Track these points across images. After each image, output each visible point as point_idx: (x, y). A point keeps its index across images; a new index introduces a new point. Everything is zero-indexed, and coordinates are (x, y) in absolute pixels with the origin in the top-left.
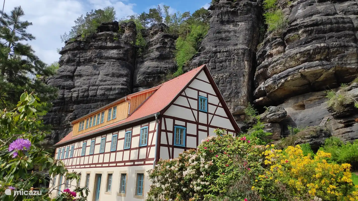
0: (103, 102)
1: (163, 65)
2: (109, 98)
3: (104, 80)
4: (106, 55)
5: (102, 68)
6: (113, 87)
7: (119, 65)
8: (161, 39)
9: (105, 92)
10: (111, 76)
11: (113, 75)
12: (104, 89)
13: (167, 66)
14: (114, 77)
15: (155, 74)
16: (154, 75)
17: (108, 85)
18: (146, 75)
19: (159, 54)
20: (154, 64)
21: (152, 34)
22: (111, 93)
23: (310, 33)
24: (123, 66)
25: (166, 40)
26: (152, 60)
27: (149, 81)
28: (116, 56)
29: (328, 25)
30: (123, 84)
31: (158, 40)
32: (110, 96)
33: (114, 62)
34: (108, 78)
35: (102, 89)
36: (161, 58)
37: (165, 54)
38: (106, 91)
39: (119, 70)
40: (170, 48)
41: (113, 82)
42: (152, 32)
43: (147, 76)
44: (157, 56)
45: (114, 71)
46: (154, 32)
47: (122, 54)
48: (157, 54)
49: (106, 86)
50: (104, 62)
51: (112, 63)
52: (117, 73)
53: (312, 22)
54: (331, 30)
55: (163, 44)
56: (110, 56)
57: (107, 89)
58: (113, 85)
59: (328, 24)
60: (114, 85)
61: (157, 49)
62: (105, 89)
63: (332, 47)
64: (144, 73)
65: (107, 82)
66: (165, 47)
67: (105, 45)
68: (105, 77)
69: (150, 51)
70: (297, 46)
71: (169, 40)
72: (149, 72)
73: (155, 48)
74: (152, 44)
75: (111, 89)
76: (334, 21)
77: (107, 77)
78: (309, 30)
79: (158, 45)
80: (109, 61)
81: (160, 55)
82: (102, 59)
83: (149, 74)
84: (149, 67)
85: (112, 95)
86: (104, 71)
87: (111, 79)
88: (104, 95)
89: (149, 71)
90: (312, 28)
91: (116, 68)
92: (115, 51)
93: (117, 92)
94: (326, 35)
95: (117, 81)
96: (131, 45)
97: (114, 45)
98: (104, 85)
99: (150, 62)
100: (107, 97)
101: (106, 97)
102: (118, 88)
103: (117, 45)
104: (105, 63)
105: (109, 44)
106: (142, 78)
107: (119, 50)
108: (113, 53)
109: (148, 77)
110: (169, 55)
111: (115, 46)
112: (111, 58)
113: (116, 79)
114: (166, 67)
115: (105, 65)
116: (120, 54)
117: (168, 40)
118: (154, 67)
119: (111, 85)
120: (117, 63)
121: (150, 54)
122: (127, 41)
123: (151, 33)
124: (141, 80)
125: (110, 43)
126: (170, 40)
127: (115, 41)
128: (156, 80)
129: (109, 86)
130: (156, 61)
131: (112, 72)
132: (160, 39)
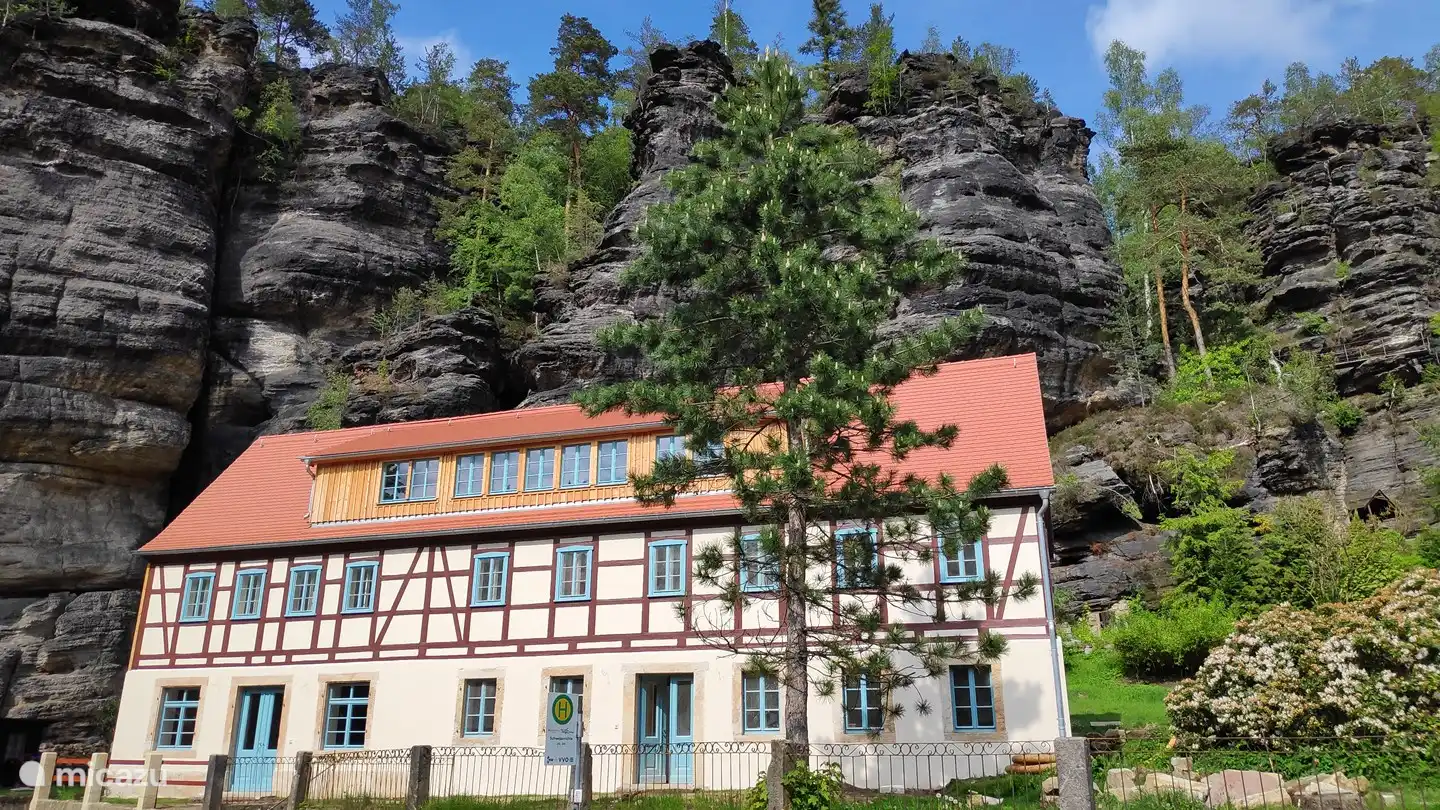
0: (91, 360)
1: (376, 246)
2: (122, 346)
3: (95, 252)
4: (108, 137)
5: (83, 190)
6: (145, 295)
7: (170, 200)
8: (376, 133)
9: (103, 311)
10: (131, 239)
11: (144, 240)
12: (98, 298)
13: (395, 253)
14: (149, 248)
15: (341, 277)
16: (336, 281)
17: (119, 281)
18: (304, 271)
19: (361, 193)
20: (337, 231)
21: (319, 99)
22: (135, 321)
23: (973, 277)
24: (189, 207)
25: (393, 146)
26: (327, 211)
27: (311, 298)
28: (161, 153)
29: (1014, 269)
30: (188, 292)
31: (359, 135)
32: (126, 336)
33: (146, 176)
34: (121, 248)
35: (86, 296)
36: (366, 213)
37: (384, 202)
38: (109, 307)
39: (174, 223)
40: (408, 180)
41: (142, 273)
42: (322, 90)
43: (307, 276)
44: (352, 202)
45: (148, 221)
46: (330, 94)
47: (187, 151)
48: (356, 193)
49: (109, 286)
50: (99, 168)
51: (137, 180)
52: (163, 234)
53: (984, 249)
54: (1019, 284)
55: (379, 158)
56: (128, 143)
57: (117, 299)
58: (142, 284)
59: (1017, 266)
60: (149, 287)
61: (353, 171)
62: (106, 298)
63: (1022, 334)
64: (293, 262)
65: (113, 266)
66: (389, 174)
67: (110, 88)
68: (104, 239)
69: (313, 167)
70: (939, 309)
71: (406, 145)
72: (314, 264)
73: (342, 165)
74: (324, 143)
75: (132, 305)
76: (1027, 259)
77: (112, 242)
78: (974, 270)
79: (358, 157)
80: (120, 169)
81: (366, 200)
82: (88, 149)
83: (318, 269)
84: (317, 241)
85: (139, 332)
86: (97, 210)
87: (135, 254)
88: (95, 324)
89: (317, 256)
90: (982, 266)
91: (158, 208)
92: (156, 130)
93: (164, 321)
94: (1009, 295)
95: (162, 273)
96: (232, 122)
97: (155, 100)
98: (94, 278)
99: (313, 218)
100: (114, 339)
101: (106, 337)
102: (172, 307)
103: (169, 101)
104: (100, 175)
105: (128, 89)
106: (279, 283)
107: (176, 129)
108: (147, 134)
109: (311, 285)
110: (401, 210)
111: (157, 105)
112: (135, 156)
113: (157, 262)
114: (390, 258)
115: (102, 184)
116: (178, 147)
117: (401, 148)
118: (340, 246)
119: (134, 284)
120: (164, 190)
121: (317, 186)
122: (218, 100)
123: (317, 91)
124: (276, 288)
125: (135, 84)
126: (409, 149)
127: (163, 86)
128: (343, 302)
129: (120, 288)
130: (344, 221)
131: (139, 223)
132: (371, 134)
